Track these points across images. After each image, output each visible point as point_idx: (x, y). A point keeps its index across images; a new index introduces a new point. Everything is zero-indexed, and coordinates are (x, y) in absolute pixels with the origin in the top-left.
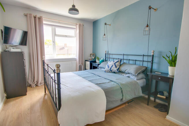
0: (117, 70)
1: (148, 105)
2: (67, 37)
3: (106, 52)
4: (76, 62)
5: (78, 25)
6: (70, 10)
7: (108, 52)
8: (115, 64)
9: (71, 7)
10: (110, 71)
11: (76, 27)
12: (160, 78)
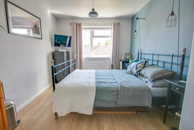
0: (137, 72)
1: (164, 122)
2: (104, 37)
3: (139, 51)
4: (109, 61)
5: (113, 25)
6: (91, 13)
7: (141, 51)
8: (137, 65)
9: (91, 11)
10: (131, 73)
11: (112, 27)
12: (177, 88)
